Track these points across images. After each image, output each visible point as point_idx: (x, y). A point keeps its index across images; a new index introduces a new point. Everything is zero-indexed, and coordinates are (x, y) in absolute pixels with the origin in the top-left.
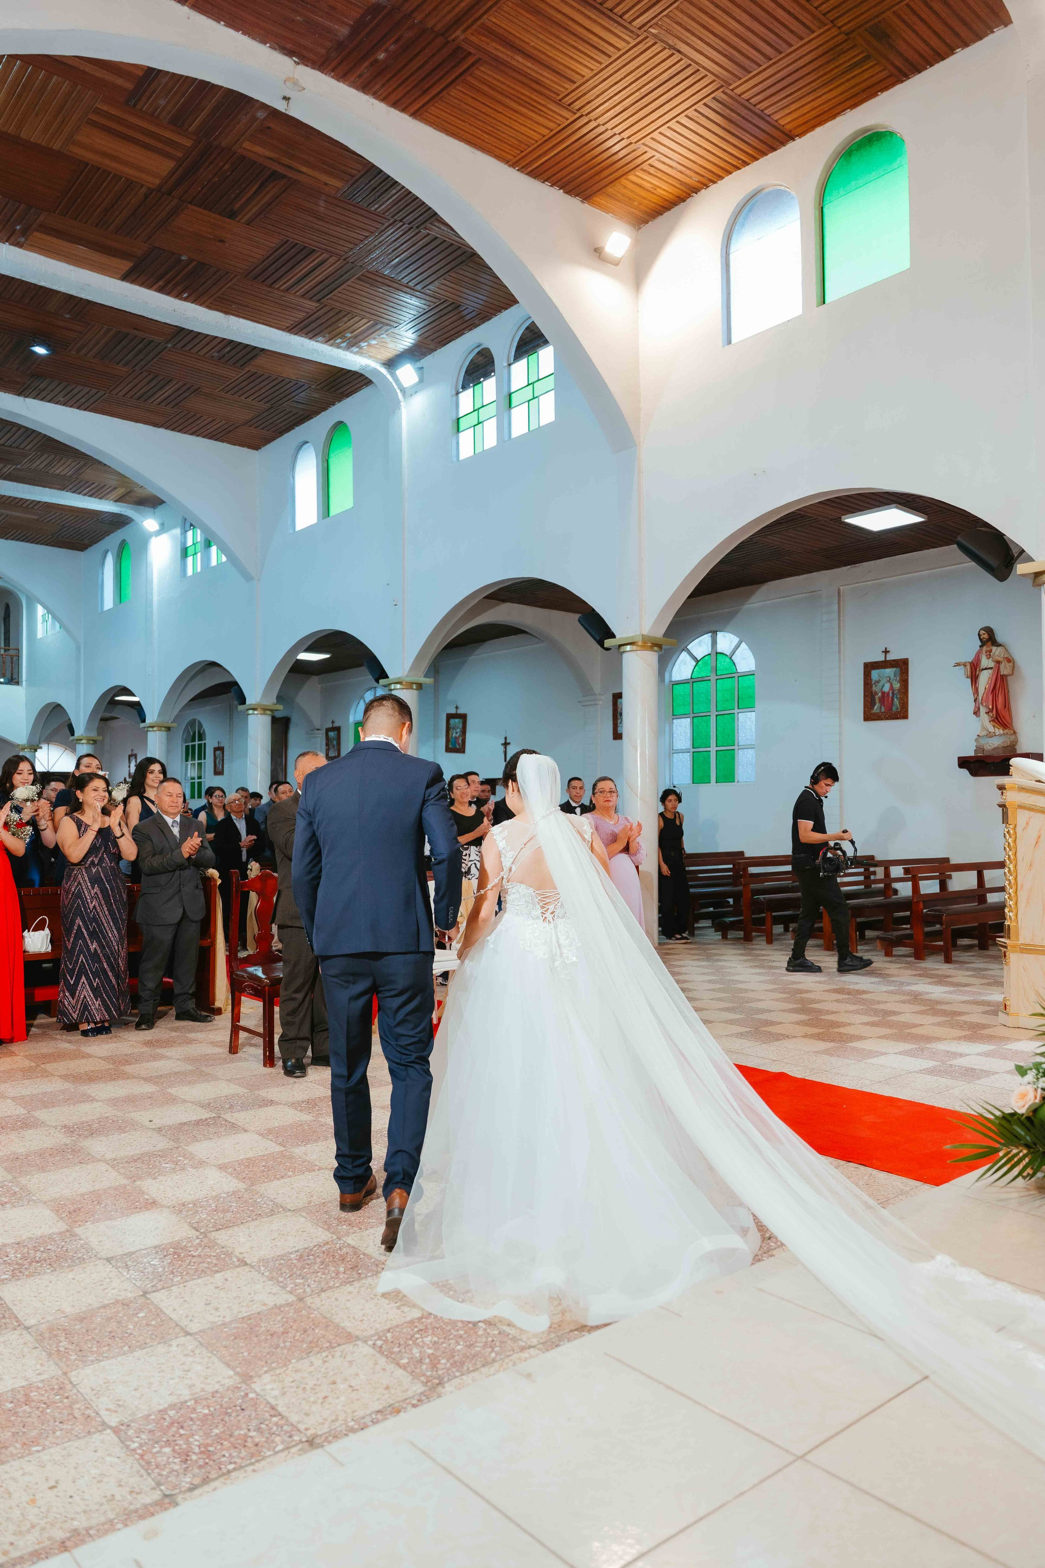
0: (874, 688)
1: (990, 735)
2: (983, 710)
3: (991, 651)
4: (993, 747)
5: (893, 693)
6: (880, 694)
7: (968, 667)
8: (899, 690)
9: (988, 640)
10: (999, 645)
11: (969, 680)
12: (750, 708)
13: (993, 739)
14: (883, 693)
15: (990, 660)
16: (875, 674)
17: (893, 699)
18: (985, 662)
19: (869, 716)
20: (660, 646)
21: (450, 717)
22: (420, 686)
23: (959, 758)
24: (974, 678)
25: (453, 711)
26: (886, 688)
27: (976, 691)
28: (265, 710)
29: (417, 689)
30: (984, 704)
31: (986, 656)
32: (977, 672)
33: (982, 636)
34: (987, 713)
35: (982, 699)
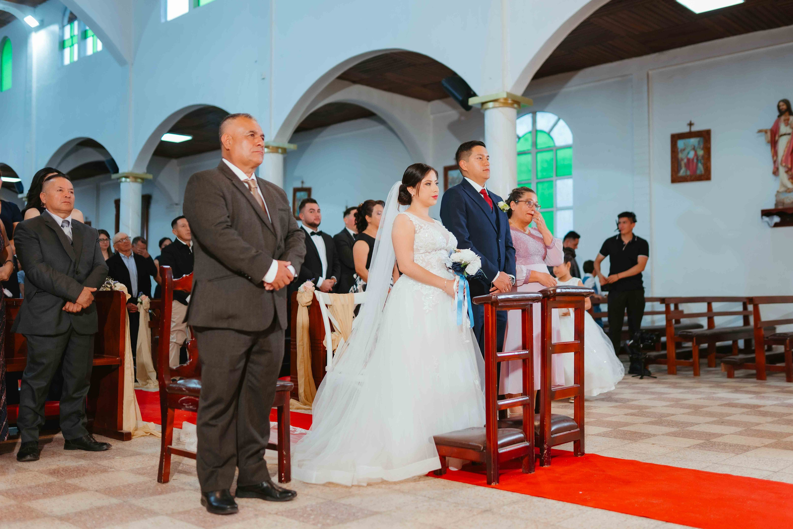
0: (681, 156)
1: (789, 190)
2: (782, 170)
3: (788, 119)
5: (697, 159)
6: (685, 160)
7: (769, 134)
8: (703, 157)
9: (786, 111)
11: (769, 145)
12: (568, 176)
14: (688, 160)
15: (789, 127)
16: (681, 144)
17: (697, 164)
18: (784, 129)
19: (676, 179)
20: (518, 103)
21: (298, 190)
22: (285, 151)
23: (762, 211)
24: (774, 143)
25: (300, 186)
26: (692, 155)
27: (775, 153)
28: (136, 177)
29: (282, 153)
30: (784, 164)
31: (785, 124)
32: (777, 138)
33: (781, 108)
34: (787, 172)
35: (782, 161)
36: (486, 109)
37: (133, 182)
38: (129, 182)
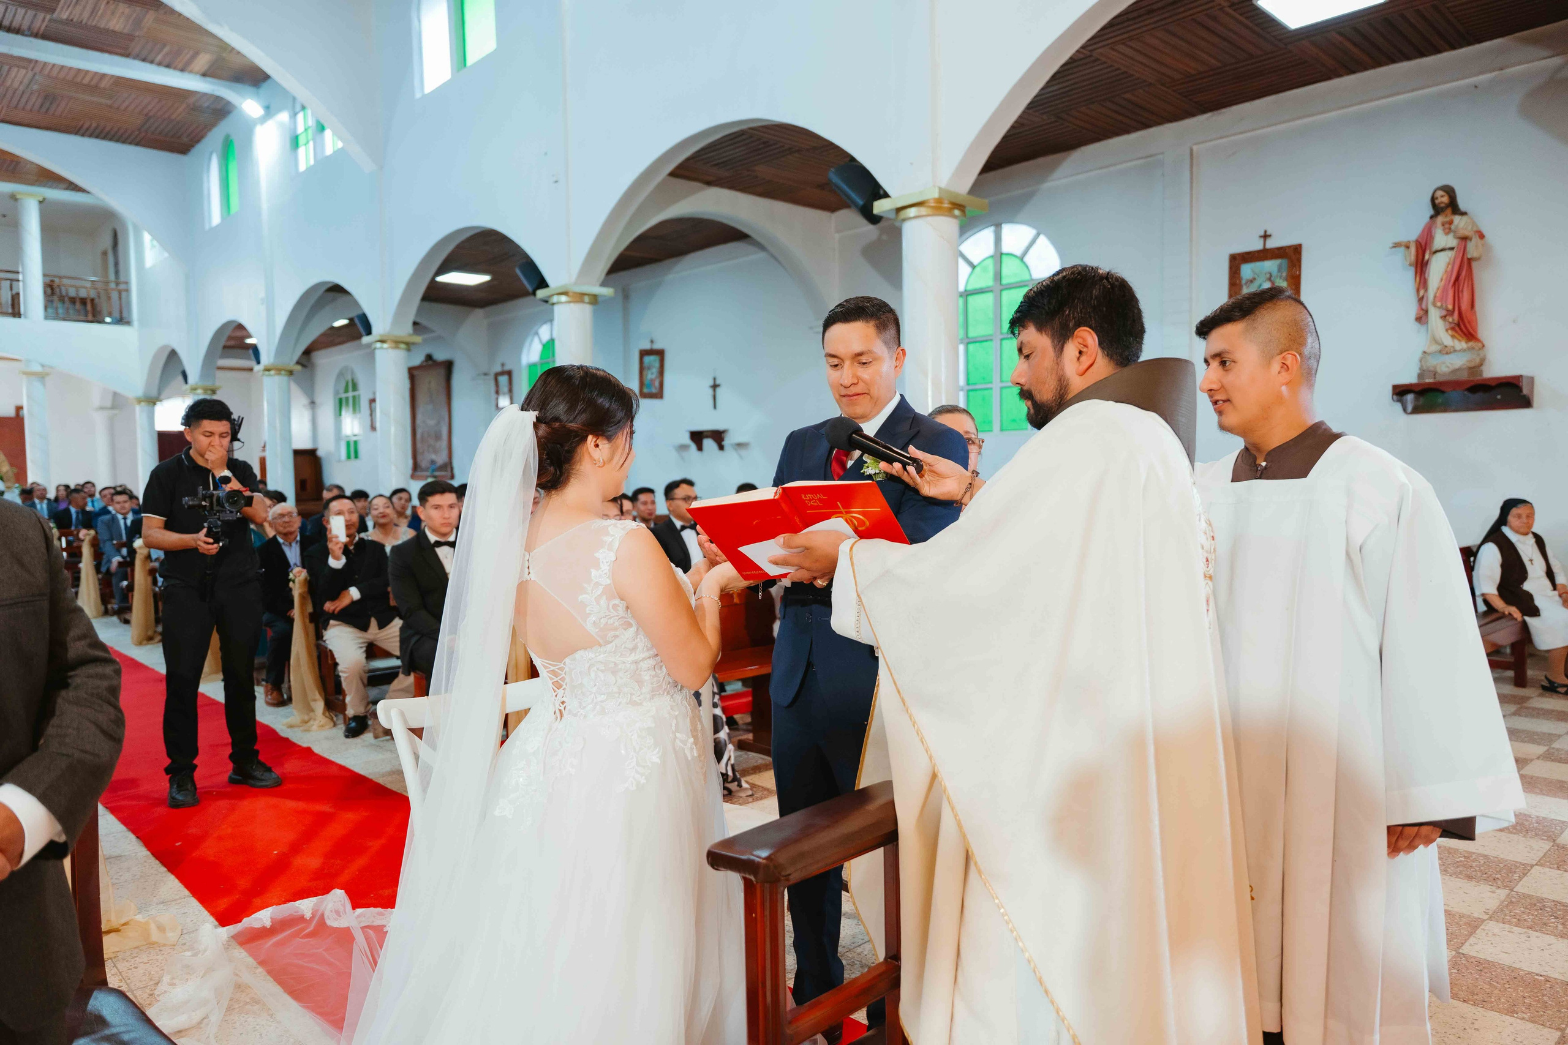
1: (1445, 351)
2: (1434, 314)
3: (1451, 223)
4: (1452, 368)
7: (1413, 249)
9: (1447, 206)
10: (1464, 214)
11: (1413, 269)
13: (1452, 356)
15: (1451, 236)
16: (1247, 270)
18: (1441, 239)
20: (961, 207)
21: (644, 353)
22: (594, 300)
23: (1395, 387)
24: (1421, 266)
25: (647, 346)
27: (1422, 283)
28: (397, 343)
29: (591, 303)
30: (1439, 304)
31: (1444, 230)
32: (1427, 257)
33: (1437, 202)
34: (1444, 317)
35: (1435, 297)
36: (904, 220)
37: (392, 348)
38: (386, 349)
